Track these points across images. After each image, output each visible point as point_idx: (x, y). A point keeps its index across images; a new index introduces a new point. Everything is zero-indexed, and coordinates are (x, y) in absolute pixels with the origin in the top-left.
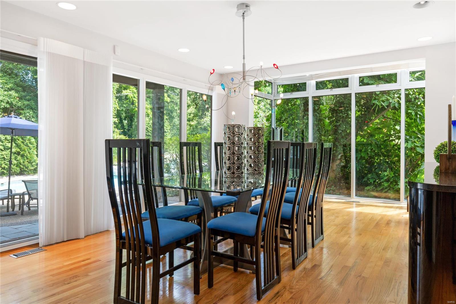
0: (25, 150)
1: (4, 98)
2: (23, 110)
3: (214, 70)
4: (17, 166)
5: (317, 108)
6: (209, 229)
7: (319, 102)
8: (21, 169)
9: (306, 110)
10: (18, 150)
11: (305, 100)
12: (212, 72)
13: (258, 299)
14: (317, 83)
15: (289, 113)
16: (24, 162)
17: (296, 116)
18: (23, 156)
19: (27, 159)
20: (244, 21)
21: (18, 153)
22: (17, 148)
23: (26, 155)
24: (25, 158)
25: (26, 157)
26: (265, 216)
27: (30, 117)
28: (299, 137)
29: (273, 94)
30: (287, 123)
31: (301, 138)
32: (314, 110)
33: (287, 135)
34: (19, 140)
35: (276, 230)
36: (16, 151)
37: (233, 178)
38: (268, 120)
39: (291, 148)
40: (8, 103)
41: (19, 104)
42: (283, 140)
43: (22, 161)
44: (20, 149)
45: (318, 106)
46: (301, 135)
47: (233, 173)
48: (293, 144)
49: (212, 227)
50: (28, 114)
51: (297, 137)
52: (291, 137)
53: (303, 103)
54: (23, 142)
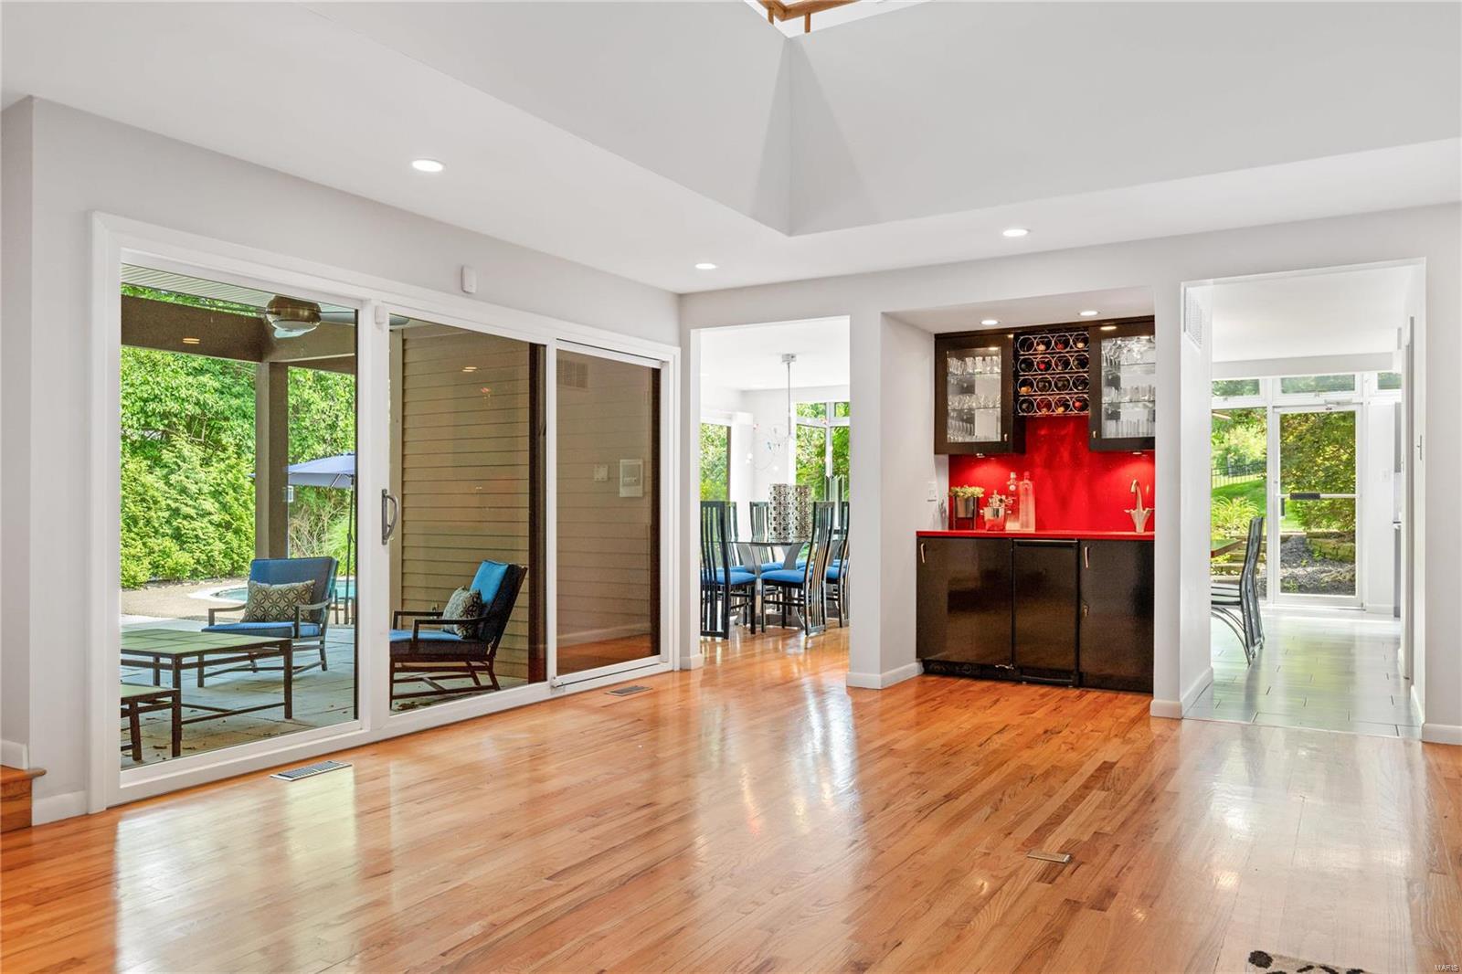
0: (241, 518)
1: (190, 392)
2: (227, 419)
4: (224, 557)
8: (232, 564)
10: (228, 518)
13: (806, 636)
16: (240, 547)
18: (237, 532)
19: (247, 539)
20: (789, 368)
21: (228, 526)
22: (223, 513)
23: (244, 529)
24: (243, 538)
25: (245, 535)
27: (244, 437)
34: (227, 494)
36: (223, 519)
37: (782, 537)
40: (197, 403)
41: (222, 405)
43: (235, 544)
44: (230, 514)
47: (781, 533)
49: (768, 578)
50: (239, 430)
54: (237, 500)
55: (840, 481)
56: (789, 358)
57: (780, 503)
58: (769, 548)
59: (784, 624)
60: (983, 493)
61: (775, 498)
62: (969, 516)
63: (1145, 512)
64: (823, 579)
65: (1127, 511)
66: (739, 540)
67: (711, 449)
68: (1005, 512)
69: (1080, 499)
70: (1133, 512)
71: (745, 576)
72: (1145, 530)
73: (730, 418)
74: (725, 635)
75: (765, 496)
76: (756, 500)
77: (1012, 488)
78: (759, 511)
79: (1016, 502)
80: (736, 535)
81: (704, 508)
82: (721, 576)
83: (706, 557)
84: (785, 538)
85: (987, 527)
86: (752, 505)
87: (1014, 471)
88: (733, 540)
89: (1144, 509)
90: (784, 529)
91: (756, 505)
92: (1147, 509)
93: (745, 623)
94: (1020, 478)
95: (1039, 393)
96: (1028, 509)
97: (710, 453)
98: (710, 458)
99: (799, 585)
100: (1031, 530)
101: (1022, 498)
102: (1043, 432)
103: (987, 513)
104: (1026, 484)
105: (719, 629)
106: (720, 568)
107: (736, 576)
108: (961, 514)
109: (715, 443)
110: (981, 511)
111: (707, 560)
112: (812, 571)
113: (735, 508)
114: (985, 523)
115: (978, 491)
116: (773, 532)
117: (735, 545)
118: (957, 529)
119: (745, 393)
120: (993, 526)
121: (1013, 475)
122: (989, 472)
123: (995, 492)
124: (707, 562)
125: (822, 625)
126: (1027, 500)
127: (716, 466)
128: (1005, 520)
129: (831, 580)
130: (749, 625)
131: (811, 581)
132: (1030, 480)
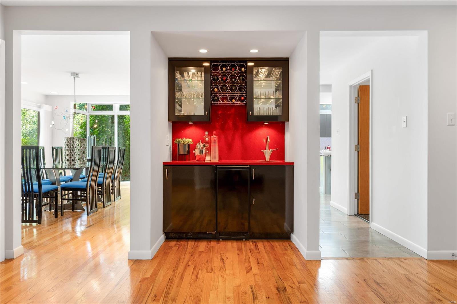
3: (57, 107)
5: (121, 121)
6: (61, 188)
7: (123, 117)
9: (113, 122)
11: (113, 117)
12: (56, 108)
13: (87, 215)
14: (121, 106)
15: (100, 123)
17: (105, 125)
20: (75, 81)
26: (91, 177)
28: (108, 142)
29: (88, 111)
30: (98, 131)
31: (109, 143)
32: (119, 123)
33: (98, 140)
35: (95, 187)
37: (71, 165)
38: (81, 127)
39: (102, 150)
42: (96, 146)
45: (122, 120)
46: (109, 140)
47: (71, 163)
48: (103, 148)
49: (64, 186)
51: (106, 142)
52: (101, 141)
53: (111, 117)
55: (94, 138)
56: (75, 75)
57: (70, 147)
58: (62, 171)
59: (73, 209)
60: (192, 142)
61: (67, 145)
62: (186, 153)
63: (270, 151)
64: (95, 185)
65: (262, 151)
66: (46, 168)
67: (29, 126)
68: (206, 151)
69: (237, 145)
70: (264, 151)
71: (51, 187)
72: (270, 160)
73: (40, 107)
74: (39, 221)
75: (61, 143)
76: (55, 145)
77: (207, 139)
78: (57, 151)
79: (210, 146)
80: (44, 164)
81: (25, 150)
82: (36, 187)
83: (26, 175)
84: (74, 165)
85: (197, 159)
86: (53, 148)
87: (207, 131)
88: (42, 168)
89: (269, 150)
90: (73, 160)
91: (55, 148)
92: (270, 150)
93: (50, 210)
94: (210, 134)
95: (222, 92)
96: (215, 149)
97: (28, 128)
98: (28, 129)
99: (83, 190)
100: (217, 160)
101: (213, 144)
102: (220, 113)
103: (197, 152)
104: (215, 137)
105: (35, 218)
106: (35, 182)
107: (45, 187)
108: (182, 152)
109: (30, 124)
110: (194, 151)
111: (26, 177)
112: (90, 182)
113: (43, 150)
114: (195, 157)
115: (190, 141)
116: (67, 162)
117: (44, 170)
118: (179, 160)
119: (47, 97)
120: (200, 158)
121: (207, 133)
122: (193, 131)
123: (201, 141)
124: (26, 178)
125: (95, 209)
126: (215, 145)
127: (31, 133)
128: (206, 156)
129: (99, 185)
130: (53, 211)
131: (90, 187)
132: (216, 135)
